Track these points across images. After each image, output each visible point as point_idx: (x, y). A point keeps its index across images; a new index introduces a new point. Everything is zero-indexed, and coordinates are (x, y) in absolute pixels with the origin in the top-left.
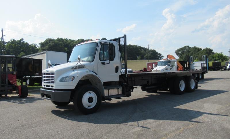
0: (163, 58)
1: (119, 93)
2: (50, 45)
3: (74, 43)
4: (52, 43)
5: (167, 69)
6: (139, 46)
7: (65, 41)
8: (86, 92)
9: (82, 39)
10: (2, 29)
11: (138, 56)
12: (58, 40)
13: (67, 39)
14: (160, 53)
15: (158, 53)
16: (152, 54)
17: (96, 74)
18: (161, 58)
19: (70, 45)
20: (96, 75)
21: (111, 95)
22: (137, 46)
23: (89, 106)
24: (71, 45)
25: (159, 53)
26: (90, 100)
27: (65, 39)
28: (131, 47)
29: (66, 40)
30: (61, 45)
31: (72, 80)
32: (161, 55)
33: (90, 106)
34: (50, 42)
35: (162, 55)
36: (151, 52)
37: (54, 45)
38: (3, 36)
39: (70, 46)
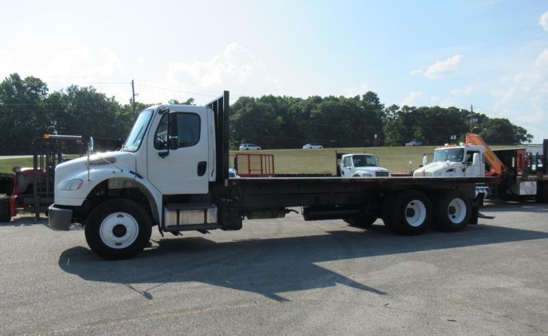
0: (530, 141)
1: (208, 221)
2: (245, 111)
3: (299, 106)
4: (249, 107)
5: (451, 170)
6: (463, 110)
7: (278, 101)
8: (110, 214)
9: (317, 97)
10: (133, 81)
11: (453, 135)
12: (265, 99)
13: (285, 96)
14: (522, 127)
15: (515, 127)
16: (499, 130)
17: (140, 177)
18: (524, 139)
19: (289, 110)
20: (138, 179)
21: (185, 223)
22: (458, 110)
23: (117, 244)
24: (291, 111)
25: (520, 128)
26: (119, 230)
27: (280, 98)
28: (440, 113)
29: (282, 100)
30: (269, 110)
31: (78, 188)
32: (525, 132)
33: (120, 244)
34: (244, 105)
35: (527, 133)
36: (496, 124)
37: (252, 111)
38: (134, 95)
39: (288, 113)
